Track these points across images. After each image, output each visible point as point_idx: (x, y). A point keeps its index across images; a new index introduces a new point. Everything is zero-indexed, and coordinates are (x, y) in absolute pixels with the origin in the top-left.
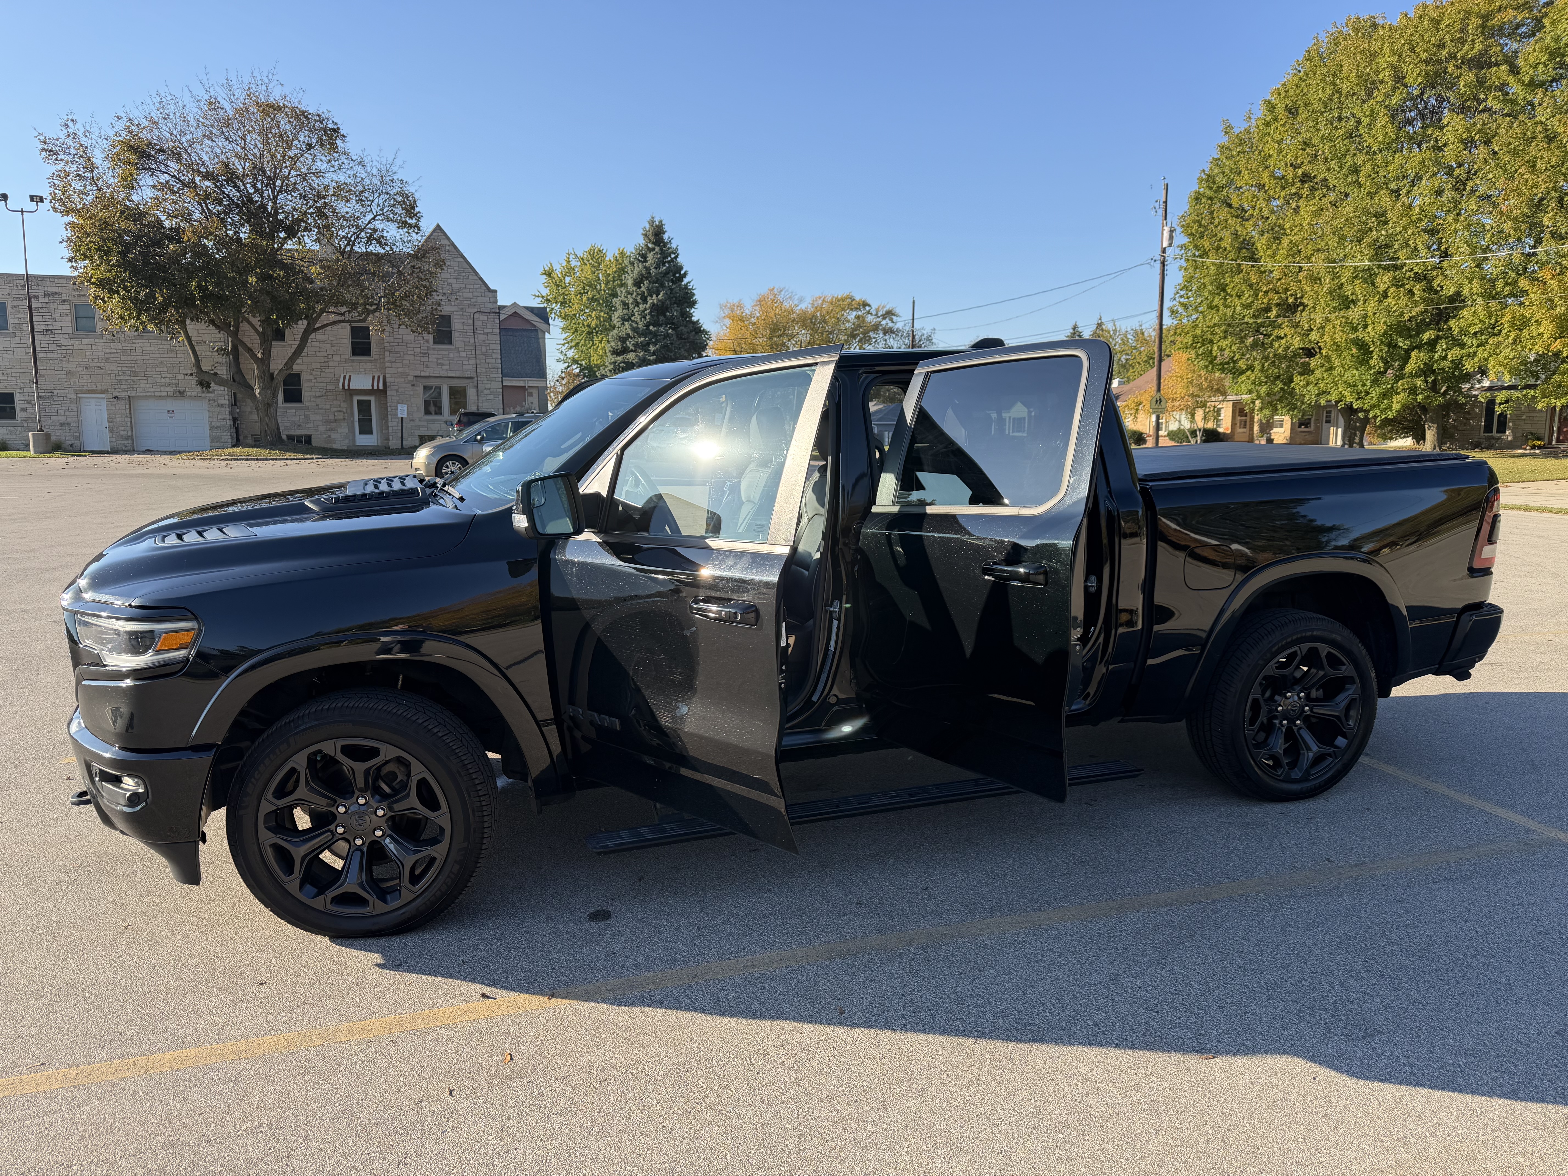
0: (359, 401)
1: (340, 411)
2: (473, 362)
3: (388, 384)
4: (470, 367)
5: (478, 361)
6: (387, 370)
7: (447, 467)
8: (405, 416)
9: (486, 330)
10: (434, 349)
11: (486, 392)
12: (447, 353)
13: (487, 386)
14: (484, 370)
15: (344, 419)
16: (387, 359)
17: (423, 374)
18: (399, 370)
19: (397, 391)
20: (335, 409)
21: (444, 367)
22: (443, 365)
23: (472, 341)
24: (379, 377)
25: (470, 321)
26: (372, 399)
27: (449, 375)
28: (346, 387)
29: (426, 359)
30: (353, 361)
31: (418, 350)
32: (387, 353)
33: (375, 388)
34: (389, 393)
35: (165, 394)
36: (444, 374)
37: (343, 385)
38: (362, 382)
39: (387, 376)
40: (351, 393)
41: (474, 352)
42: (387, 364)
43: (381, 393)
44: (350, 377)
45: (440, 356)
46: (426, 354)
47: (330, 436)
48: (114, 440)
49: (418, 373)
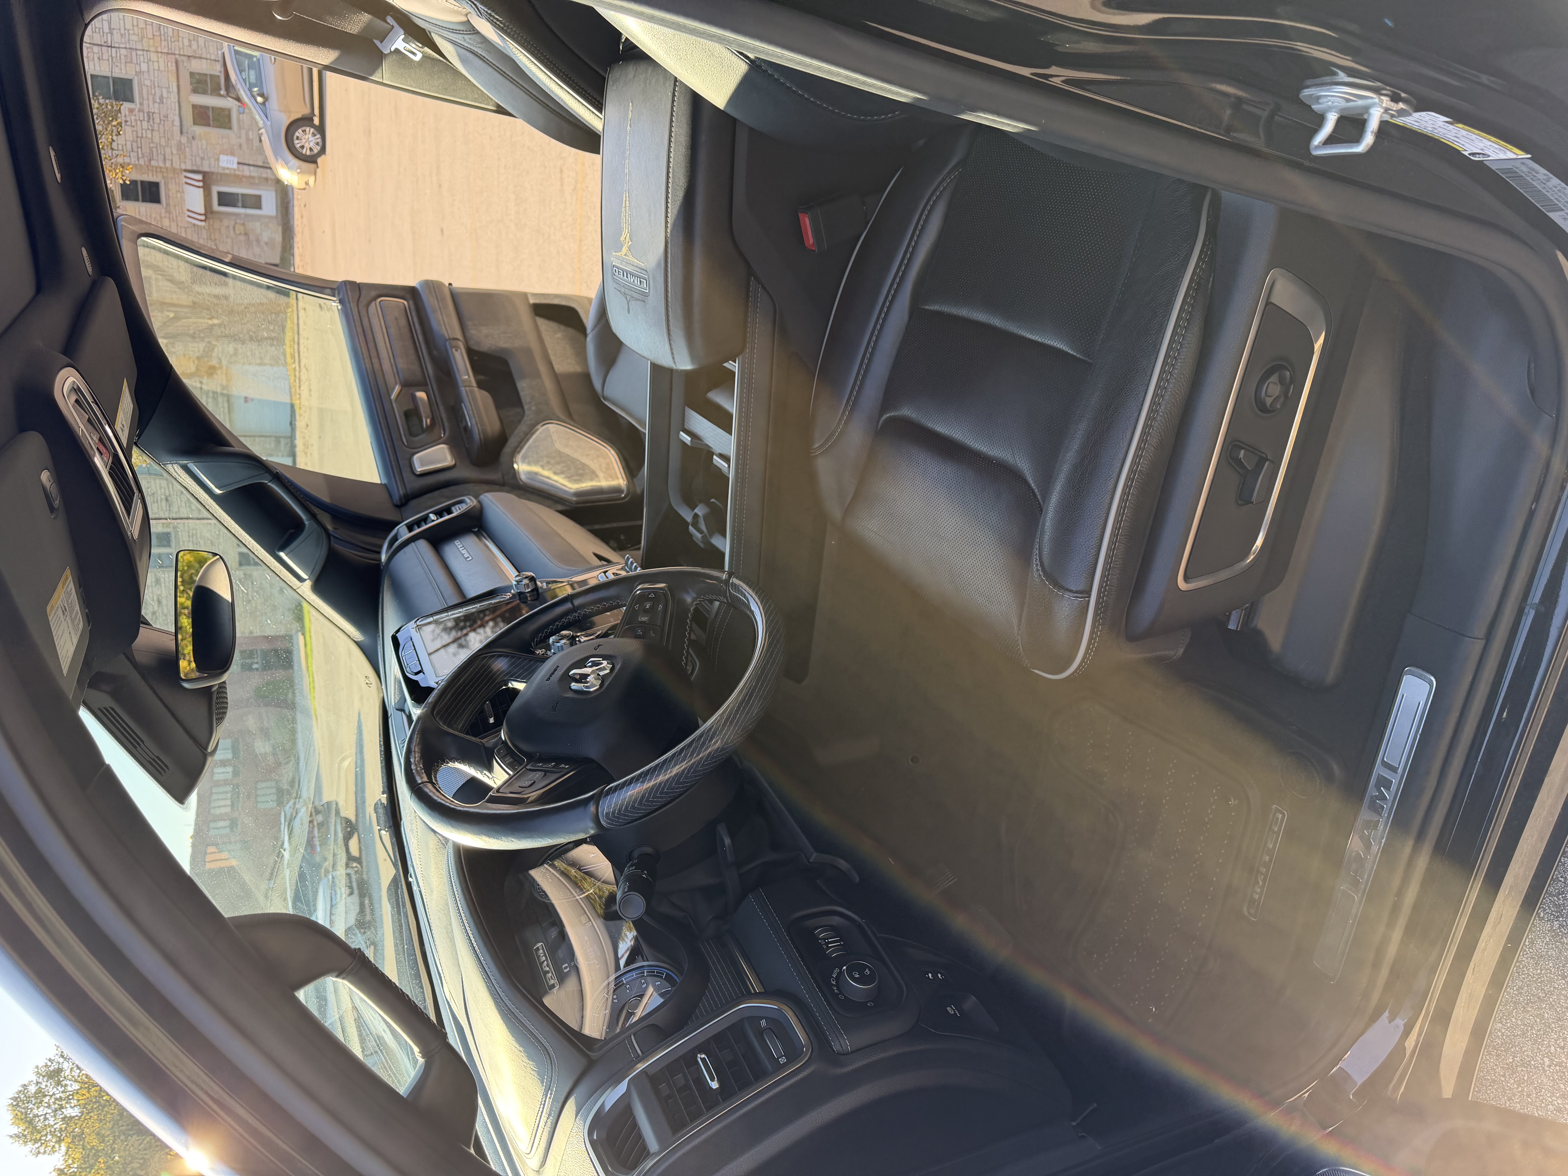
0: (220, 204)
1: (234, 228)
2: (154, 57)
3: (195, 168)
4: (161, 61)
5: (152, 49)
6: (176, 165)
7: (302, 147)
8: (236, 160)
9: (106, 30)
10: (141, 104)
11: (194, 46)
12: (145, 91)
13: (186, 42)
14: (164, 43)
15: (244, 224)
16: (161, 164)
17: (177, 123)
18: (175, 152)
19: (202, 159)
20: (232, 232)
21: (165, 95)
22: (161, 98)
23: (123, 52)
24: (186, 177)
25: (96, 49)
26: (215, 189)
27: (175, 89)
28: (203, 218)
29: (156, 116)
30: (168, 204)
31: (145, 124)
32: (153, 163)
33: (201, 184)
34: (206, 169)
35: (226, 405)
36: (174, 97)
37: (201, 221)
38: (195, 199)
39: (183, 167)
40: (209, 212)
41: (139, 52)
42: (168, 164)
43: (207, 180)
44: (189, 210)
45: (151, 97)
46: (150, 116)
47: (266, 243)
48: (280, 454)
49: (177, 129)
